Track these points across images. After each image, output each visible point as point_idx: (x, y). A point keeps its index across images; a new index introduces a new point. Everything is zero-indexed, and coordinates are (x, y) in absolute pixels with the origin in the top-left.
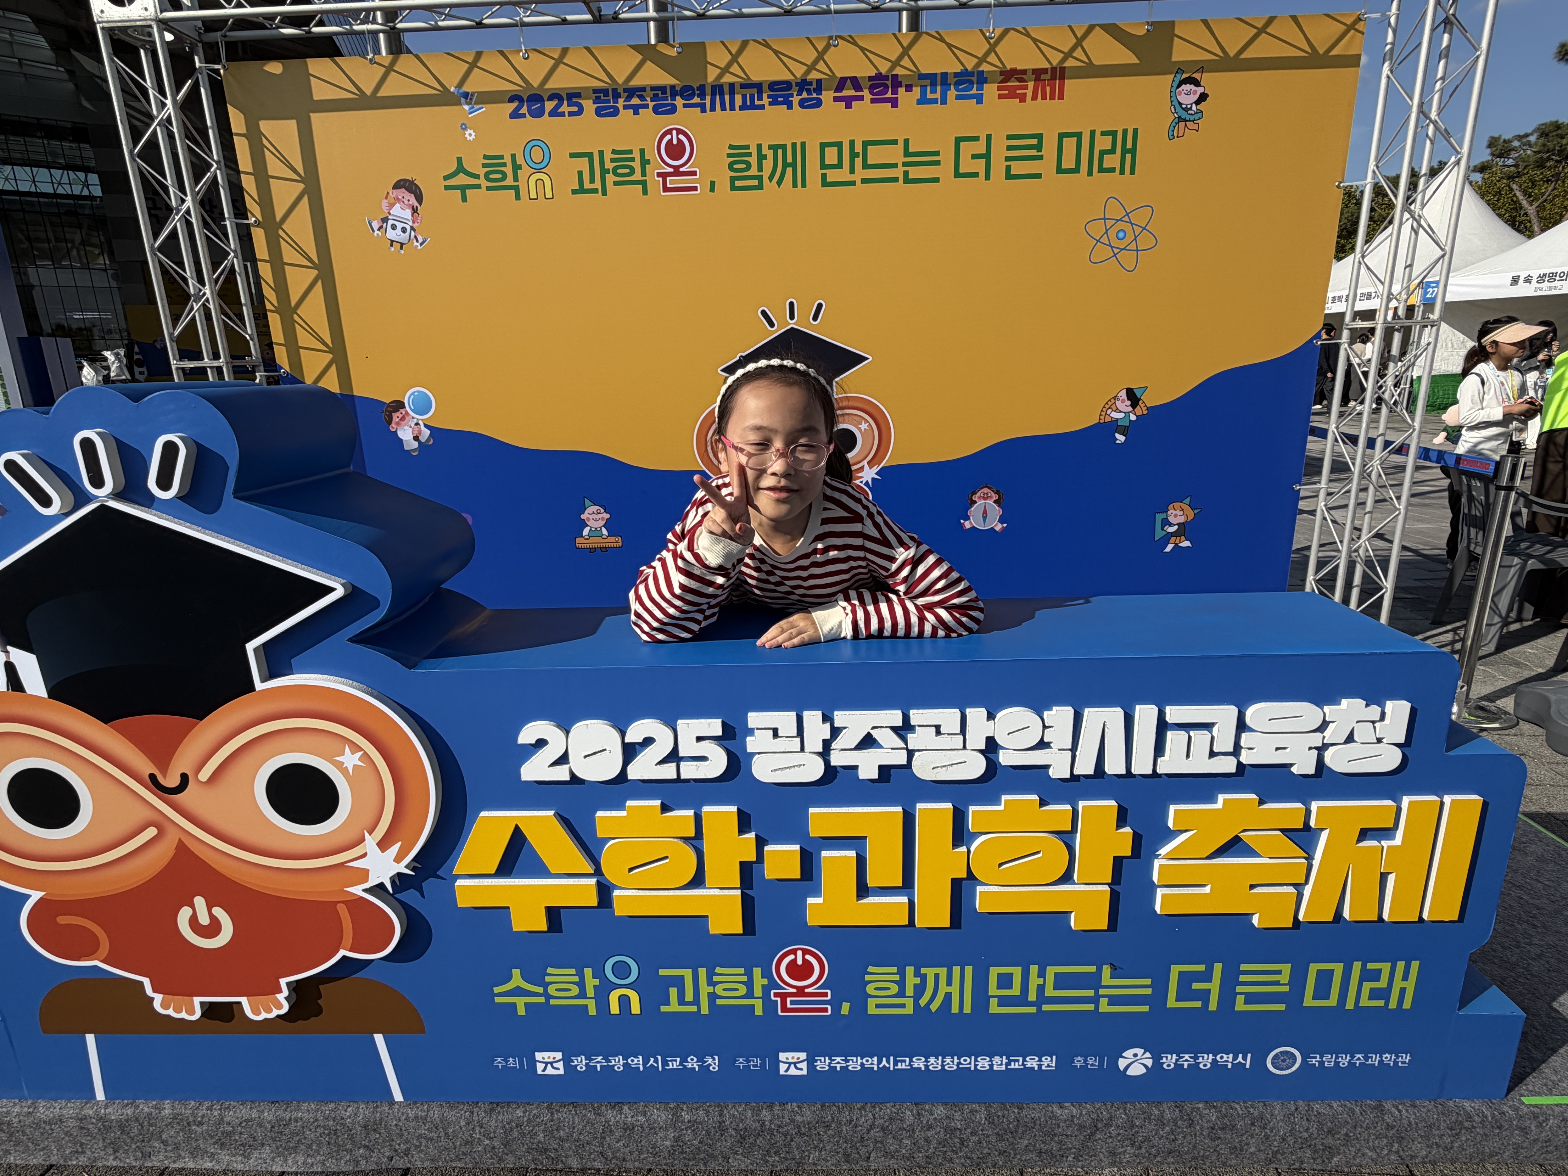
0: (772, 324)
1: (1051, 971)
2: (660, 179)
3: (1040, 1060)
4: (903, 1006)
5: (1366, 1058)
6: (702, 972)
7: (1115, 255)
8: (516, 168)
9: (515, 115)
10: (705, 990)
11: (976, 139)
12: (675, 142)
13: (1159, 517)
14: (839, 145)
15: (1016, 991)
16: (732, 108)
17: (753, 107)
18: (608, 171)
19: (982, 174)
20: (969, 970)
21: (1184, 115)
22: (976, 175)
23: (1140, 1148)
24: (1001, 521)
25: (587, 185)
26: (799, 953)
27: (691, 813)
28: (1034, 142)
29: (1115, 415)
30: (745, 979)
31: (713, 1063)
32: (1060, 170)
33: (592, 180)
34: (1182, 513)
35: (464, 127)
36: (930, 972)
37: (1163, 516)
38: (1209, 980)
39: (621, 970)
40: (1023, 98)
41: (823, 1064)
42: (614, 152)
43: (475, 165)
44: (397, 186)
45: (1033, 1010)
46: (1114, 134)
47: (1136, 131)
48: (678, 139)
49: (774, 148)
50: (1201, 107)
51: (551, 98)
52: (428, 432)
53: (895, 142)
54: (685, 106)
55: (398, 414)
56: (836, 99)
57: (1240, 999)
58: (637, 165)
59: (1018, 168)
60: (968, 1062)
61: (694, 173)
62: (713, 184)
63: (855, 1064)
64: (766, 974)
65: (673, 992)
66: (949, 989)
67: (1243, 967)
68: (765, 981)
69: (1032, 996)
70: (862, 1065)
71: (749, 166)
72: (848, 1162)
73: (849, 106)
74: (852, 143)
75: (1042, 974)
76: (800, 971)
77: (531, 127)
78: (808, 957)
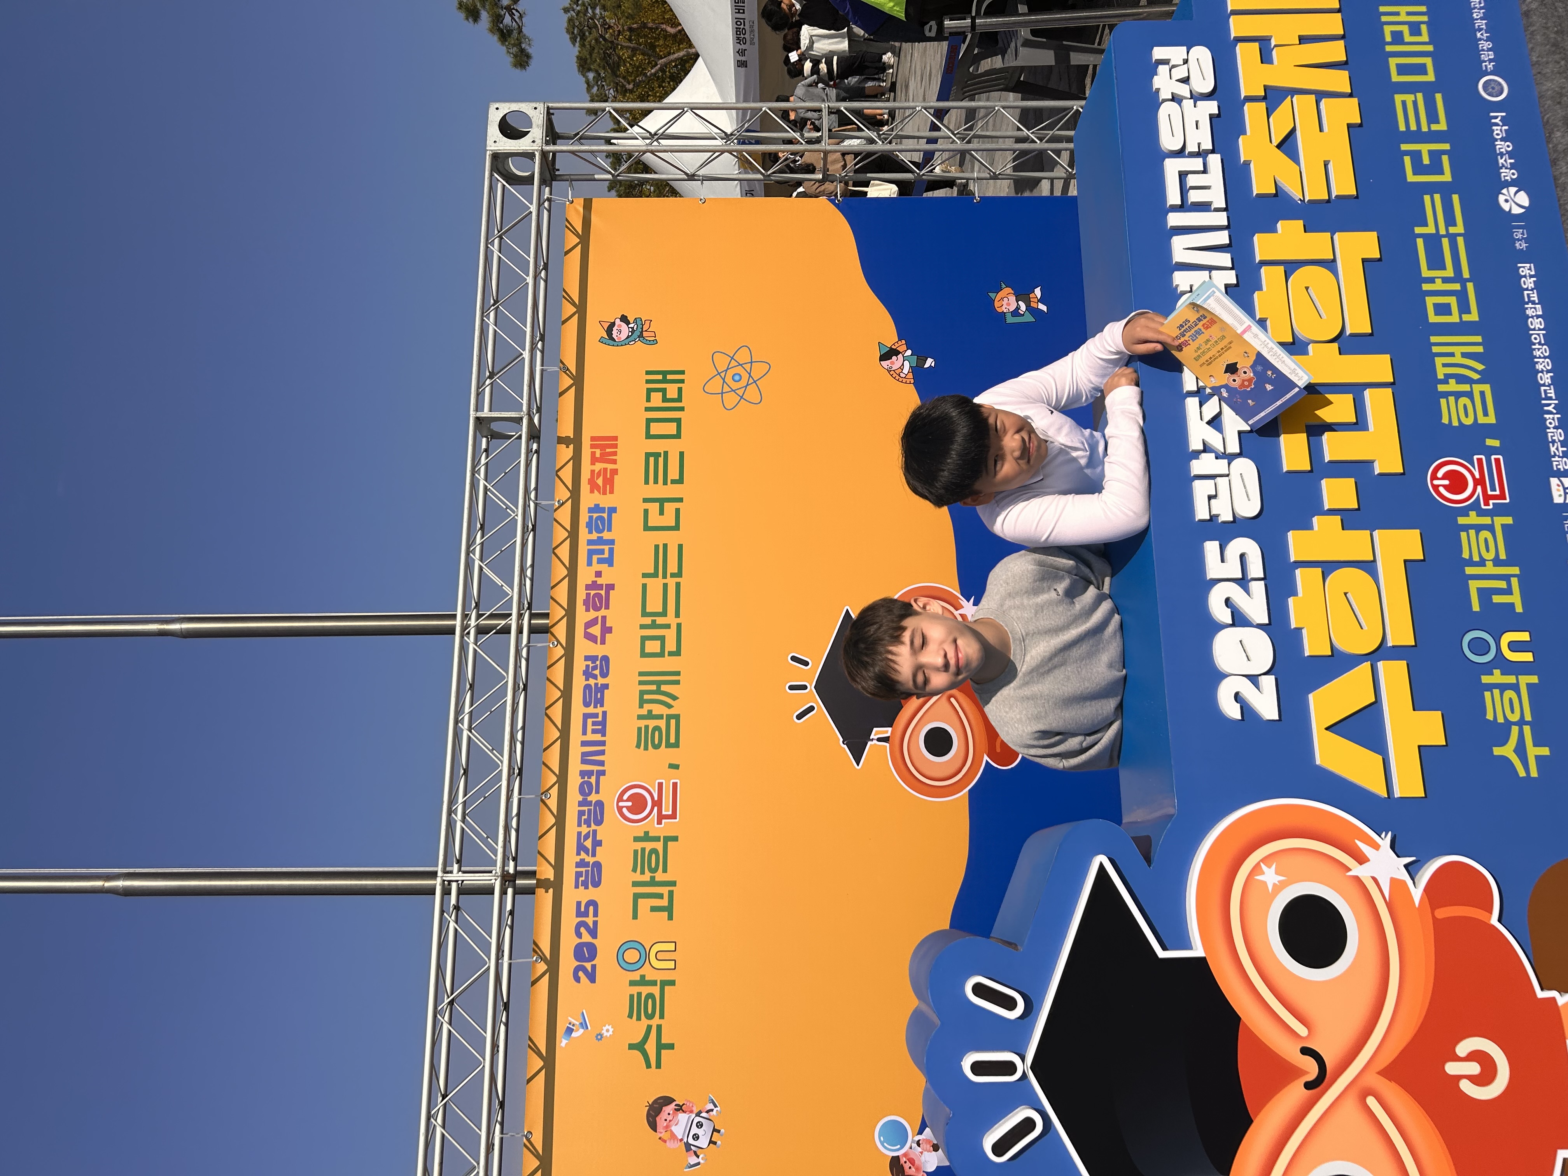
0: (811, 709)
2: (664, 821)
3: (1525, 276)
5: (1481, 29)
6: (1469, 571)
7: (755, 382)
8: (643, 981)
9: (592, 978)
10: (1490, 569)
11: (646, 512)
12: (630, 804)
13: (1010, 320)
14: (644, 639)
15: (1452, 301)
16: (603, 743)
17: (603, 723)
19: (677, 505)
20: (1433, 339)
21: (637, 333)
22: (678, 511)
26: (1436, 482)
27: (1298, 572)
28: (652, 460)
29: (906, 370)
30: (1472, 532)
32: (678, 436)
34: (1006, 299)
35: (600, 1037)
36: (1441, 373)
37: (1009, 316)
38: (1419, 153)
39: (1479, 647)
40: (614, 472)
43: (637, 1030)
44: (652, 1128)
45: (1470, 286)
46: (649, 391)
47: (649, 373)
48: (628, 800)
49: (642, 703)
50: (631, 320)
51: (579, 935)
52: (927, 1130)
53: (644, 586)
54: (597, 792)
55: (906, 1166)
56: (603, 642)
57: (1434, 127)
58: (649, 846)
59: (674, 473)
60: (1537, 336)
61: (660, 785)
62: (672, 766)
63: (1556, 434)
64: (1465, 512)
65: (1497, 599)
66: (1458, 355)
67: (1402, 128)
68: (1473, 514)
69: (1457, 287)
70: (1556, 428)
71: (657, 728)
73: (610, 630)
74: (642, 627)
75: (1432, 280)
76: (1457, 483)
77: (605, 960)
78: (1440, 474)
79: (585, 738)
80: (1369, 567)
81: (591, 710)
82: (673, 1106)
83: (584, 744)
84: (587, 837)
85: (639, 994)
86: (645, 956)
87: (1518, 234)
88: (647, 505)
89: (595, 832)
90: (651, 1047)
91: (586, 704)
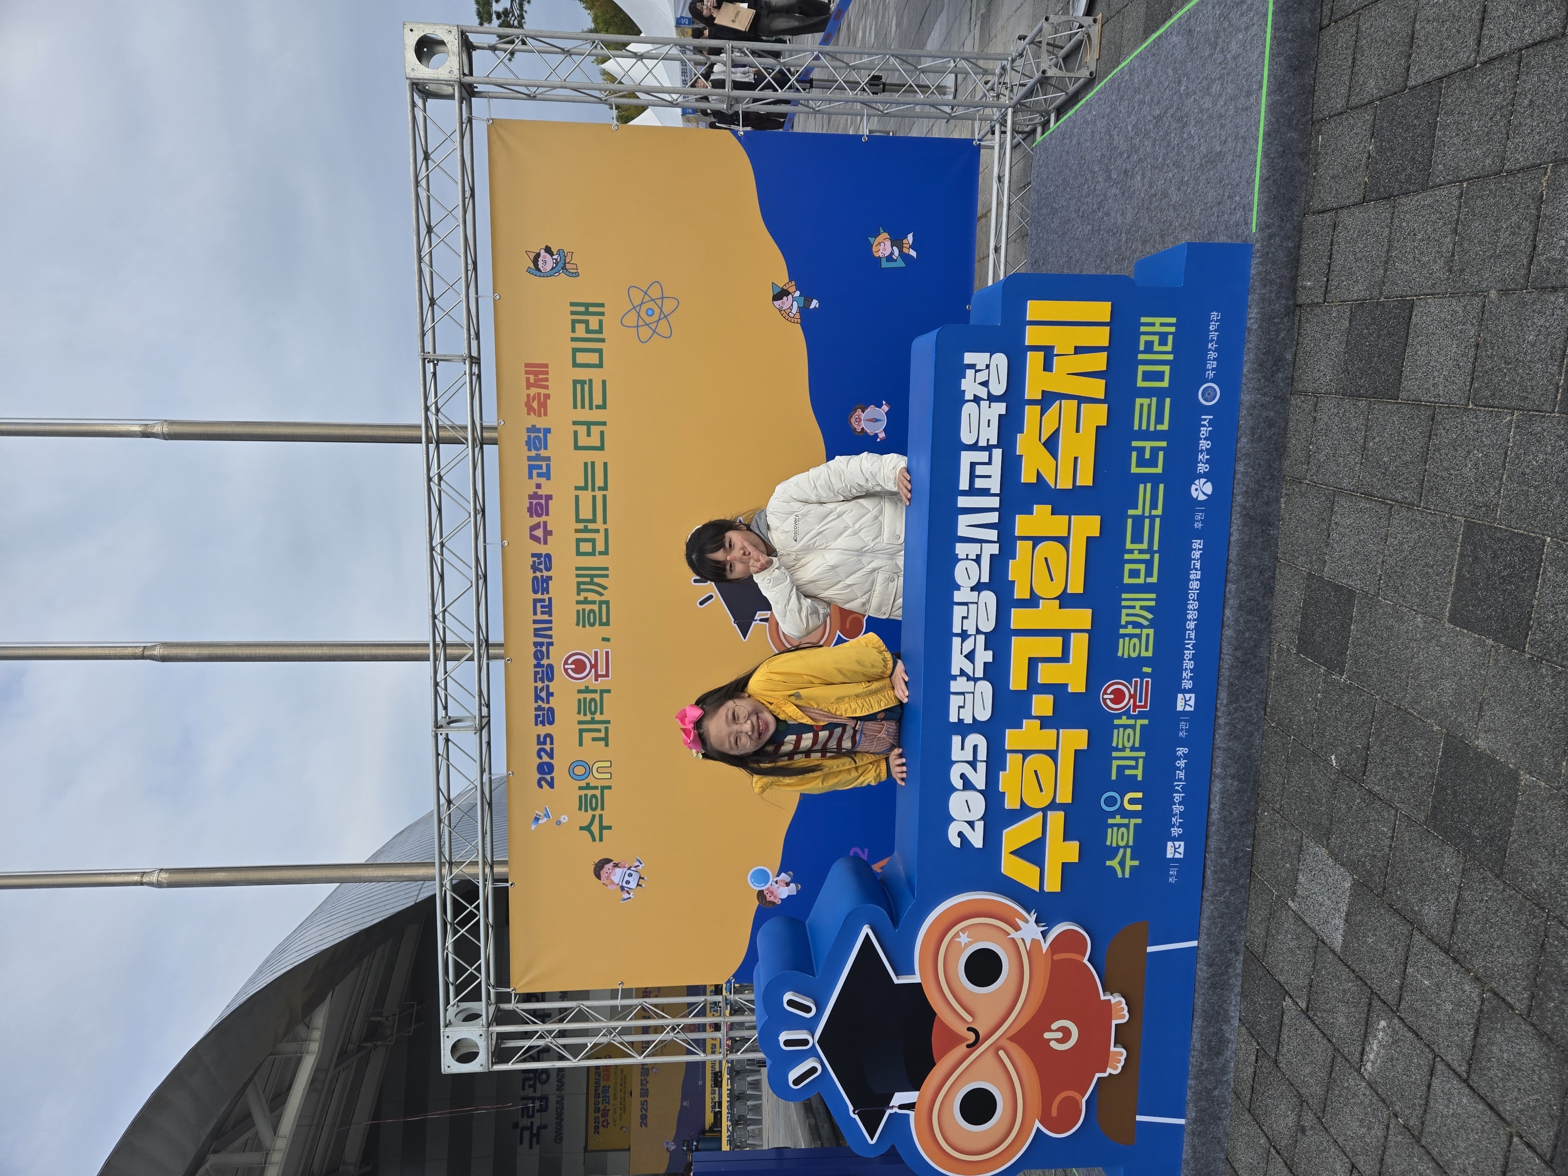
0: (711, 597)
1: (1129, 546)
2: (599, 679)
3: (1195, 550)
4: (1148, 635)
5: (1212, 341)
6: (1114, 754)
7: (666, 317)
8: (588, 787)
9: (551, 785)
10: (1128, 753)
11: (576, 433)
12: (573, 666)
13: (885, 264)
14: (578, 541)
15: (1142, 567)
16: (550, 622)
17: (550, 606)
18: (593, 718)
19: (602, 428)
20: (1124, 596)
21: (561, 265)
22: (602, 433)
23: (1265, 487)
24: (880, 406)
25: (602, 735)
26: (1105, 696)
27: (1008, 755)
28: (579, 386)
29: (795, 309)
30: (1121, 730)
31: (1181, 751)
32: (600, 365)
33: (599, 731)
34: (882, 244)
35: (559, 823)
36: (1124, 619)
37: (884, 262)
38: (1143, 448)
39: (1111, 801)
40: (547, 396)
41: (1187, 684)
42: (579, 713)
43: (585, 818)
44: (598, 876)
45: (1157, 556)
46: (574, 322)
47: (573, 304)
48: (572, 664)
49: (579, 591)
50: (555, 251)
51: (540, 757)
52: (783, 874)
53: (577, 497)
54: (548, 657)
55: (768, 896)
56: (546, 543)
57: (1160, 427)
58: (589, 696)
59: (598, 400)
60: (1193, 595)
61: (596, 653)
62: (604, 639)
63: (1188, 664)
64: (1119, 717)
65: (1128, 772)
66: (1138, 608)
67: (1136, 427)
68: (1124, 717)
69: (1147, 557)
70: (1190, 660)
71: (592, 611)
72: (1262, 671)
73: (550, 533)
74: (577, 531)
75: (1131, 552)
76: (1118, 696)
77: (560, 773)
78: (1109, 691)
79: (536, 618)
80: (1053, 755)
81: (539, 596)
82: (611, 864)
83: (535, 622)
84: (542, 690)
85: (586, 795)
86: (589, 770)
87: (1199, 516)
88: (577, 428)
89: (548, 686)
90: (595, 828)
91: (535, 592)
